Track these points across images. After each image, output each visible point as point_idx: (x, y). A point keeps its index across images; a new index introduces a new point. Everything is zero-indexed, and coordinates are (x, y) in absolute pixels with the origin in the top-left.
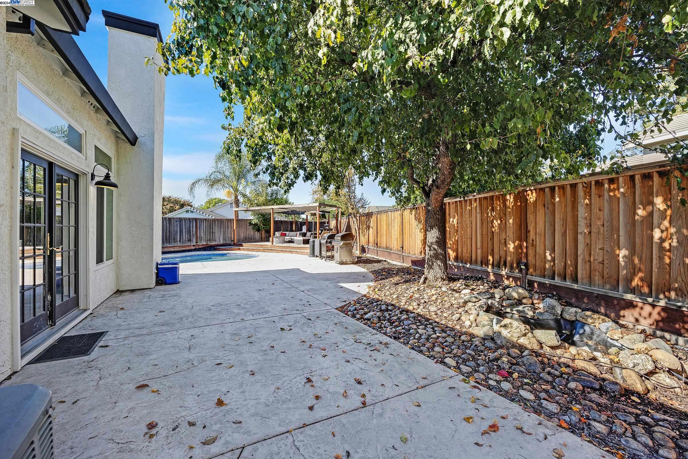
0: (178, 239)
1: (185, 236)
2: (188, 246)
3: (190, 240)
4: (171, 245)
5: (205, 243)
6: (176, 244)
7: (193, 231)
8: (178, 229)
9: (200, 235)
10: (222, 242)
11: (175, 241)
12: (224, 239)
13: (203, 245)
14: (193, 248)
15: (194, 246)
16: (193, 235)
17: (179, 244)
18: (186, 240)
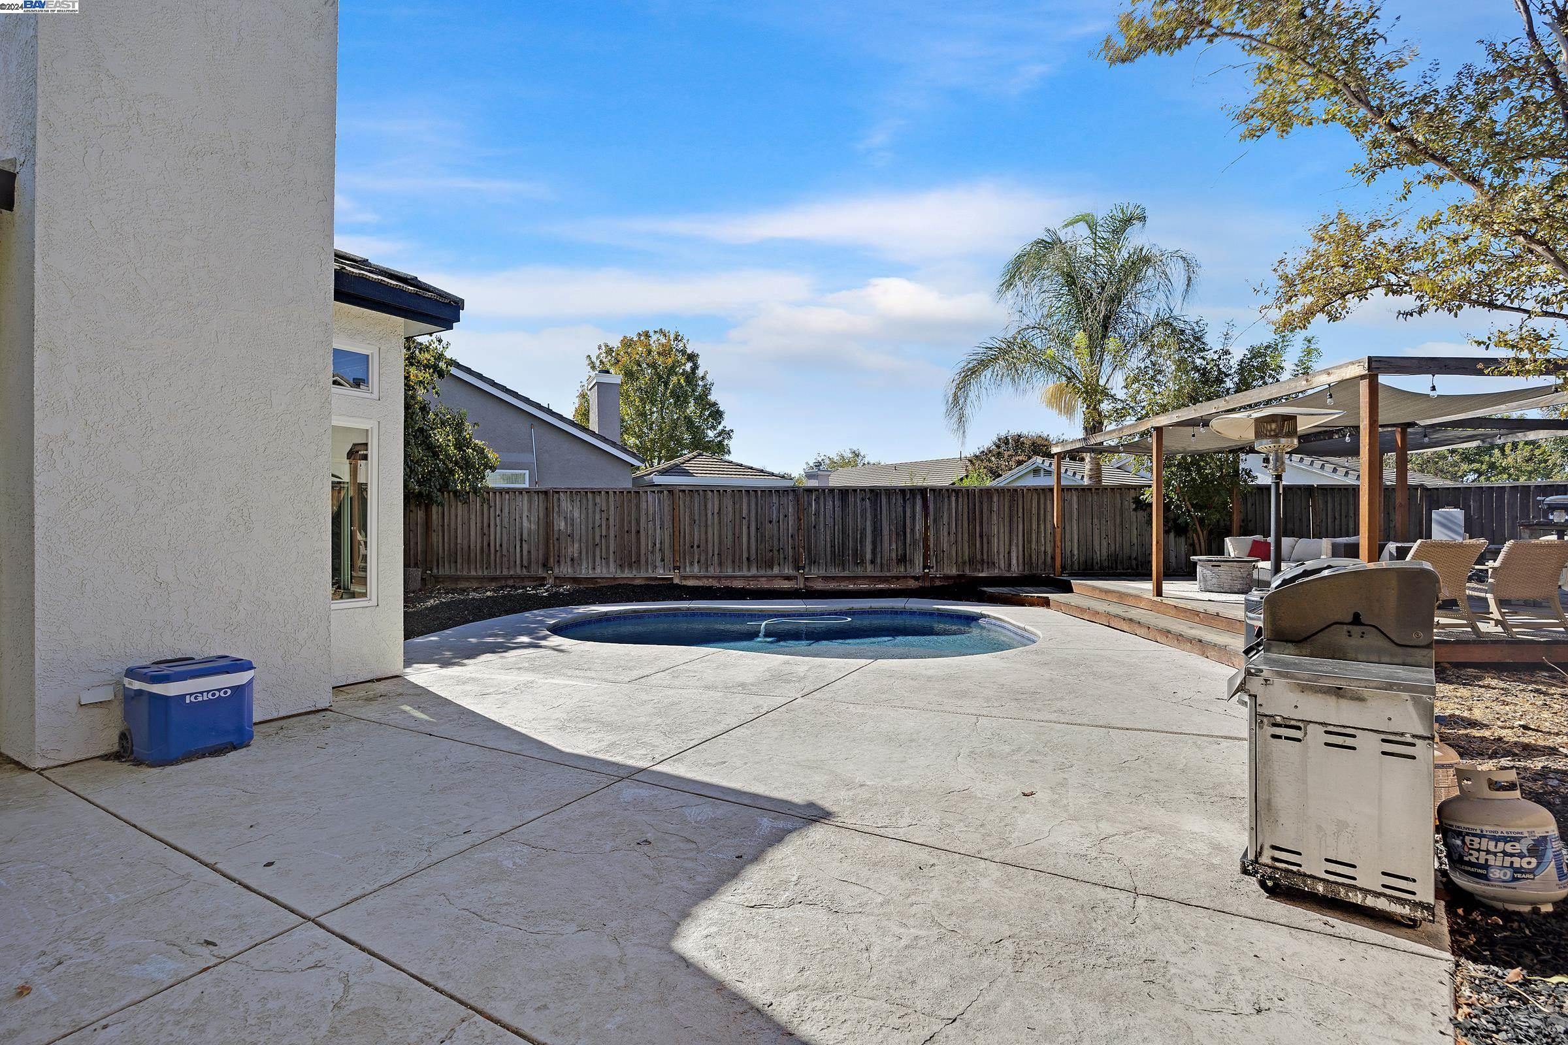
0: (869, 556)
1: (890, 548)
2: (898, 578)
3: (903, 560)
4: (846, 573)
5: (954, 572)
6: (859, 571)
7: (913, 530)
8: (868, 523)
9: (936, 545)
10: (1016, 570)
11: (859, 561)
12: (1027, 560)
13: (946, 578)
14: (912, 584)
15: (916, 578)
16: (914, 542)
17: (870, 570)
18: (890, 559)
